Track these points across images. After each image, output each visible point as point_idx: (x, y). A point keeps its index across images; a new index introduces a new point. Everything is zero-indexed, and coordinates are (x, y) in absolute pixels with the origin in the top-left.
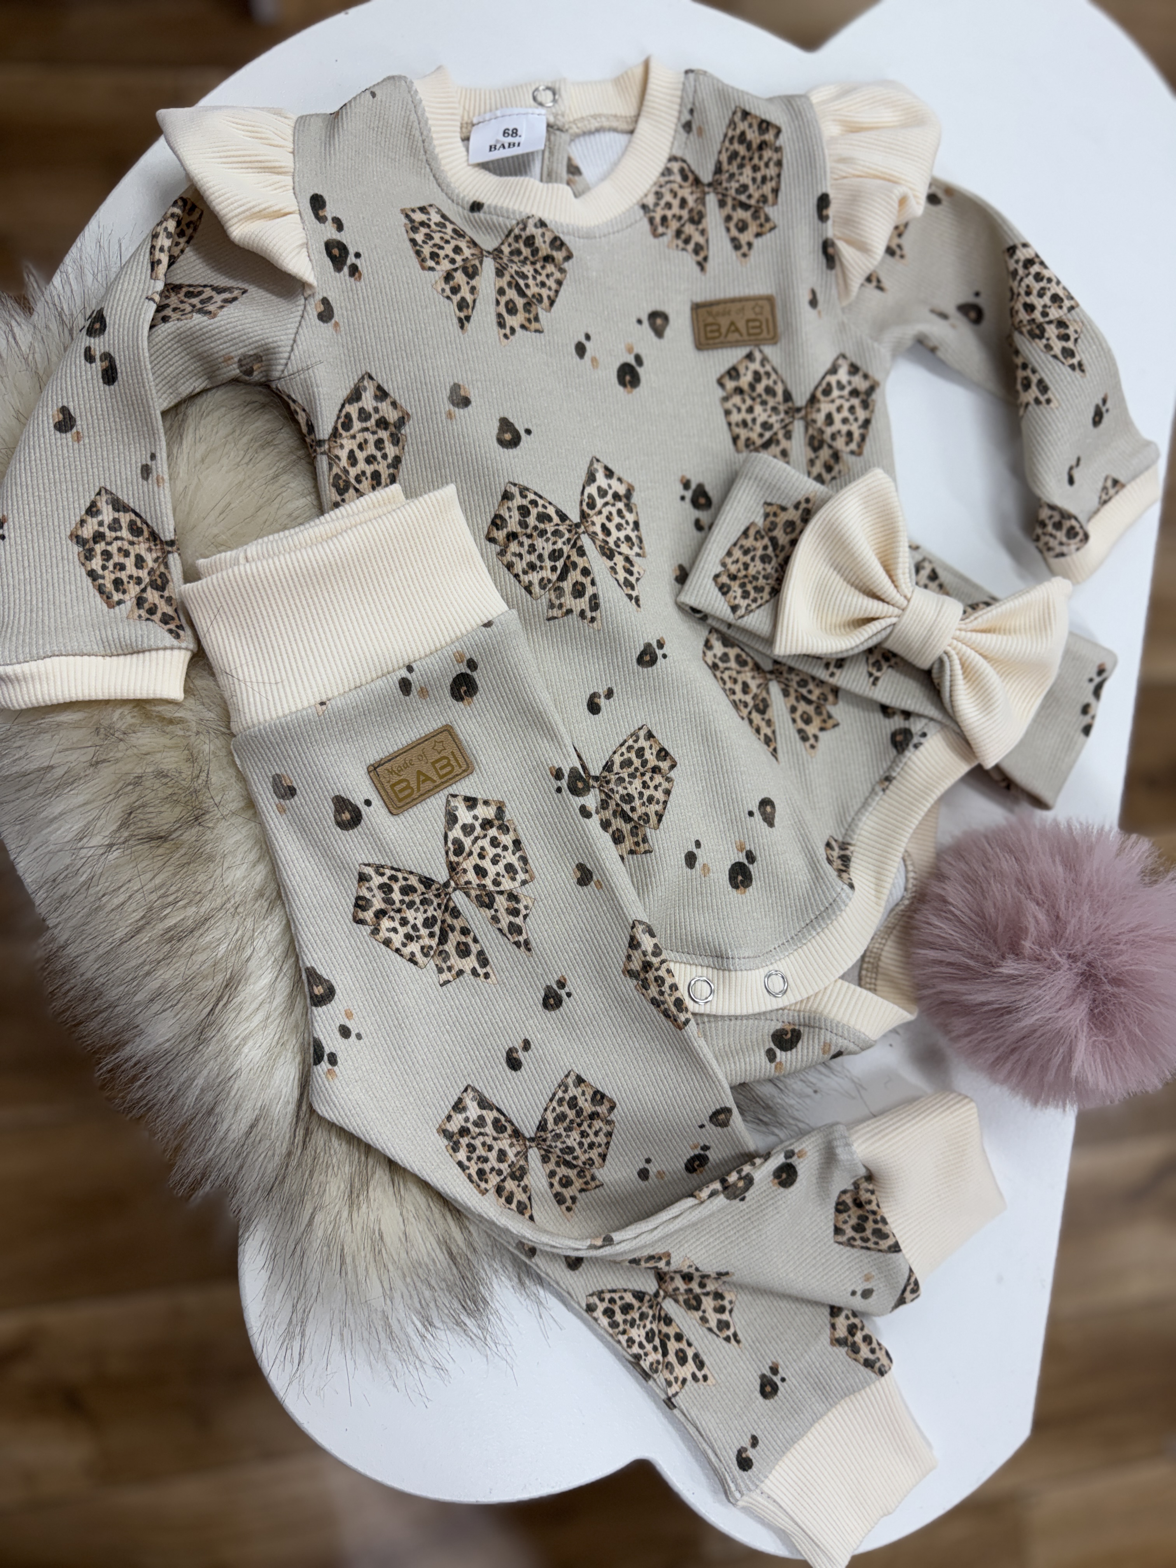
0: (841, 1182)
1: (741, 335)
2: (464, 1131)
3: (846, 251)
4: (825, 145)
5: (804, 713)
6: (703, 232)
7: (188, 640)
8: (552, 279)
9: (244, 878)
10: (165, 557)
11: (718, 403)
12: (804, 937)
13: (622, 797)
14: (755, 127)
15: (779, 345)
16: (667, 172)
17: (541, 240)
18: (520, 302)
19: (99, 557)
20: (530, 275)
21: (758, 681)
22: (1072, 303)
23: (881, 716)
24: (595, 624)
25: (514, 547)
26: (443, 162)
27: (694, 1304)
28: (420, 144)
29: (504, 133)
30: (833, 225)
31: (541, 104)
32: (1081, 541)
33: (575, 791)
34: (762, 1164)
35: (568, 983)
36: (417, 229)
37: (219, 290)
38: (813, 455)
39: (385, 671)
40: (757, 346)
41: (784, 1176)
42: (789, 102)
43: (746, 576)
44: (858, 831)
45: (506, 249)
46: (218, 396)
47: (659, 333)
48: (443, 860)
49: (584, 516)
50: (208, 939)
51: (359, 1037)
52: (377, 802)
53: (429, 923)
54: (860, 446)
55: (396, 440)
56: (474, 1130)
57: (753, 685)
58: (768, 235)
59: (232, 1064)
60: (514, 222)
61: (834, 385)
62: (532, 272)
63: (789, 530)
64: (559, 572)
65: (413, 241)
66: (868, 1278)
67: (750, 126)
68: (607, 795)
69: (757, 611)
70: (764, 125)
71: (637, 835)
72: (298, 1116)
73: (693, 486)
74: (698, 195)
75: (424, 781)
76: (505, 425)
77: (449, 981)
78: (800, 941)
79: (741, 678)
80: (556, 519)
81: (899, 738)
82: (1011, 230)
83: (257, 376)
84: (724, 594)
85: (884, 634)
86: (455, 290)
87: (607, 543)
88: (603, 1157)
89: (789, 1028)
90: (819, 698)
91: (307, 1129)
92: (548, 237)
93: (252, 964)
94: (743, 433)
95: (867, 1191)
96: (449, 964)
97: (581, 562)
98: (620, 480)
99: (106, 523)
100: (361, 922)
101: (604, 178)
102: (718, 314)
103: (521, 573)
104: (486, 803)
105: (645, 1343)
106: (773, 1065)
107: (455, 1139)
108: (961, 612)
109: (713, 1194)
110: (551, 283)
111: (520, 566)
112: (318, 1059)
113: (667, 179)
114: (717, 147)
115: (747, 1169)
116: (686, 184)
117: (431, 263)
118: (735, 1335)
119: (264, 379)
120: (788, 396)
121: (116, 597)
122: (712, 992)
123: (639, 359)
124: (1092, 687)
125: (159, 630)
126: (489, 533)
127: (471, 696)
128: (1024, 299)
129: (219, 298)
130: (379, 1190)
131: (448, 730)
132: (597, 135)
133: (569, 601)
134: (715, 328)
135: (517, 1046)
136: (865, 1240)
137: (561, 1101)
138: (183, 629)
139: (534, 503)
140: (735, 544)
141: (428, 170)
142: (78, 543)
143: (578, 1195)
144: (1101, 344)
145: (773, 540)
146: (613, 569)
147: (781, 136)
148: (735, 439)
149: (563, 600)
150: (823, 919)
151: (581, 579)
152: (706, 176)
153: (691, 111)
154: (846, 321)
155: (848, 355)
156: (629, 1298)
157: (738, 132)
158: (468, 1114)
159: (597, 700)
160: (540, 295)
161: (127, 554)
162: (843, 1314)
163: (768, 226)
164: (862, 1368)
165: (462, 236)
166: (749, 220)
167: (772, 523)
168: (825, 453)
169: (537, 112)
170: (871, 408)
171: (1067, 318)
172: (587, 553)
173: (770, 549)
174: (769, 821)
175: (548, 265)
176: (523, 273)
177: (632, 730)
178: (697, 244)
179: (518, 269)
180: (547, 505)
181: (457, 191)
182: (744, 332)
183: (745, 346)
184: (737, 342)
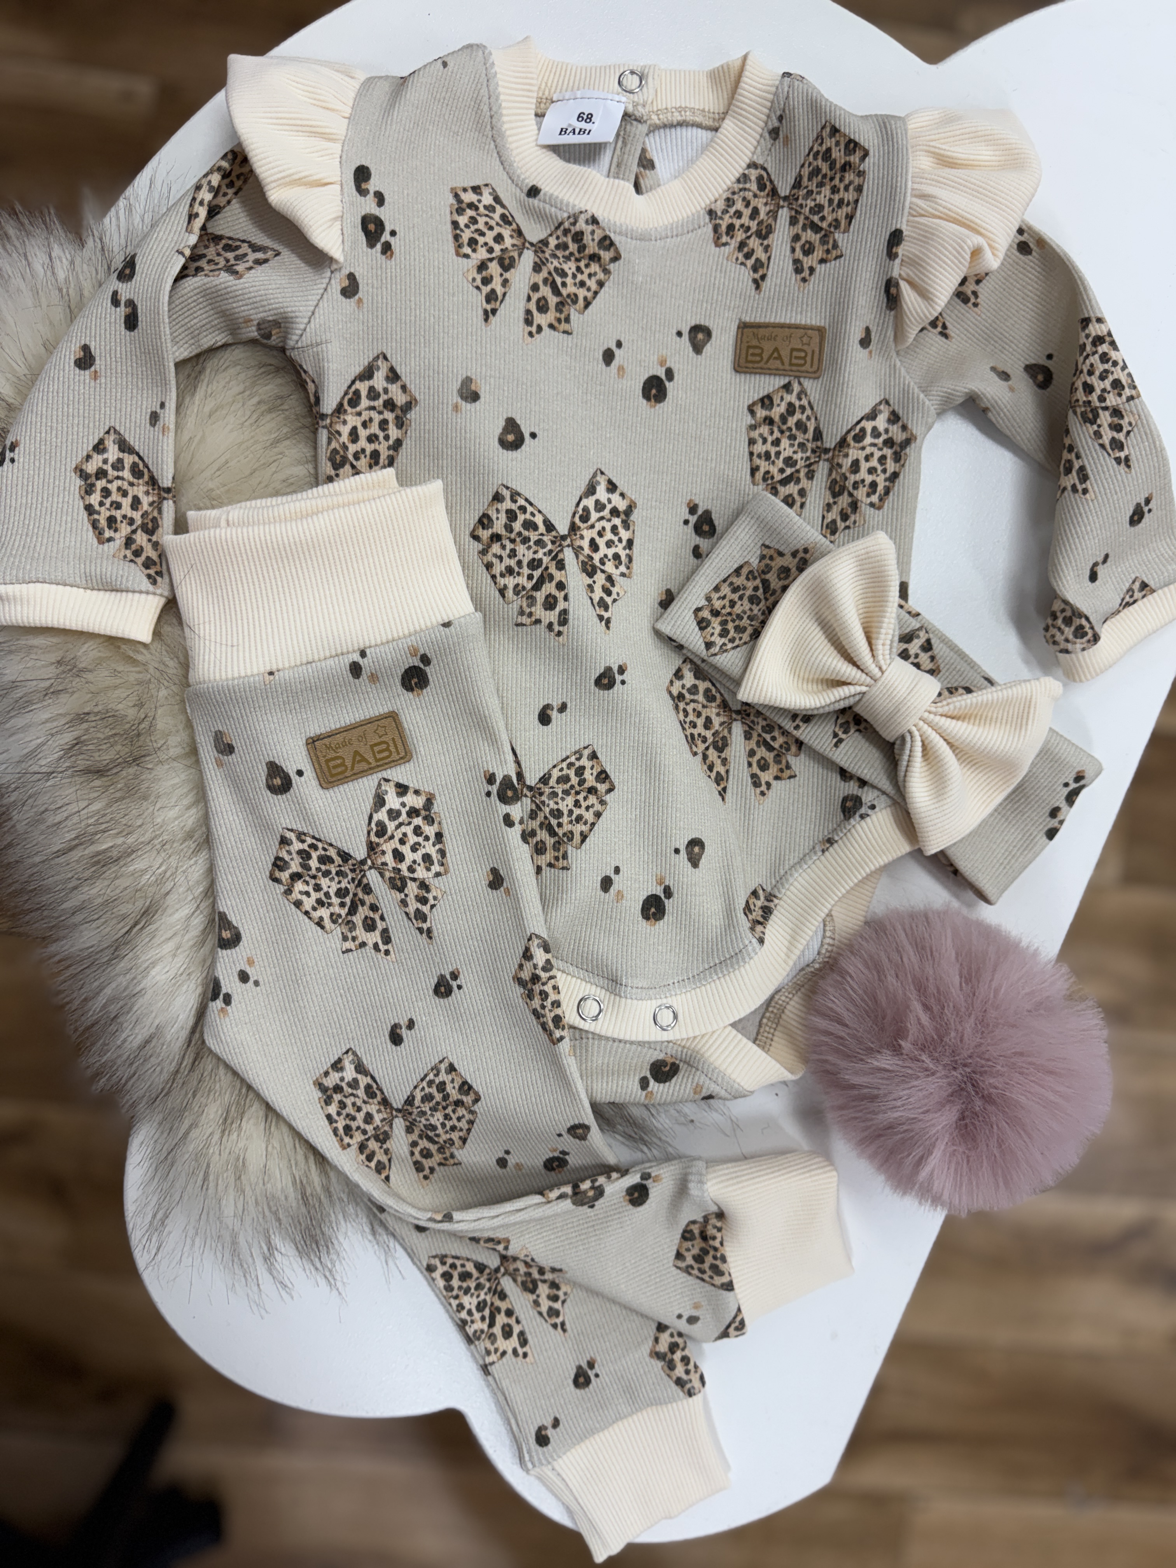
0: (690, 1213)
1: (783, 363)
2: (338, 1089)
3: (908, 294)
4: (910, 176)
5: (762, 758)
6: (767, 249)
7: (163, 587)
8: (593, 279)
9: (176, 819)
10: (160, 503)
11: (744, 430)
12: (705, 978)
13: (552, 812)
14: (842, 147)
15: (820, 379)
16: (744, 178)
17: (590, 237)
18: (553, 300)
19: (98, 492)
20: (570, 273)
21: (722, 719)
22: (1134, 392)
23: (838, 778)
24: (561, 638)
25: (496, 548)
26: (510, 139)
27: (530, 1287)
28: (487, 119)
29: (579, 117)
30: (900, 264)
31: (623, 88)
32: (1089, 641)
33: (503, 799)
34: (618, 1179)
35: (461, 976)
36: (464, 210)
37: (255, 248)
38: (831, 501)
39: (339, 651)
40: (796, 377)
41: (636, 1195)
42: (884, 123)
43: (730, 614)
44: (787, 886)
45: (553, 242)
46: (238, 353)
47: (698, 349)
48: (364, 839)
49: (573, 528)
50: (132, 868)
51: (256, 983)
52: (309, 773)
53: (341, 893)
54: (881, 499)
55: (400, 423)
56: (347, 1090)
57: (716, 721)
58: (833, 263)
59: (139, 982)
60: (566, 215)
61: (869, 431)
62: (574, 269)
63: (782, 576)
64: (534, 581)
65: (455, 224)
66: (696, 1306)
67: (837, 144)
68: (537, 806)
69: (732, 652)
70: (852, 145)
71: (559, 850)
72: (190, 1041)
73: (700, 512)
74: (772, 207)
75: (359, 762)
76: (511, 425)
77: (351, 950)
78: (700, 981)
79: (705, 713)
80: (542, 528)
81: (849, 804)
82: (1090, 301)
83: (274, 340)
84: (702, 629)
85: (852, 701)
86: (486, 281)
87: (592, 558)
88: (464, 1140)
89: (669, 1061)
90: (781, 746)
91: (198, 1054)
92: (597, 237)
93: (172, 897)
95: (715, 1227)
96: (354, 934)
97: (558, 576)
98: (622, 495)
99: (110, 461)
100: (276, 880)
101: (676, 175)
102: (763, 338)
103: (498, 575)
104: (417, 792)
105: (474, 1311)
106: (645, 1092)
107: (329, 1093)
108: (936, 694)
109: (562, 1197)
110: (592, 284)
111: (498, 568)
112: (215, 996)
113: (742, 185)
114: (800, 160)
115: (601, 1180)
116: (762, 194)
117: (467, 250)
118: (563, 1324)
119: (280, 345)
120: (818, 435)
121: (108, 534)
122: (601, 1010)
123: (670, 374)
124: (1066, 791)
125: (139, 573)
126: (474, 530)
127: (422, 688)
128: (1085, 377)
129: (252, 256)
130: (252, 1121)
131: (393, 716)
132: (679, 129)
133: (539, 611)
134: (758, 351)
135: (402, 1023)
136: (703, 1272)
137: (431, 1083)
138: (162, 577)
139: (523, 509)
140: (724, 581)
141: (492, 145)
142: (81, 476)
143: (436, 1167)
144: (1154, 442)
145: (766, 583)
146: (591, 588)
147: (867, 159)
148: (754, 470)
149: (533, 609)
150: (726, 965)
151: (555, 592)
152: (784, 190)
153: (780, 118)
155: (891, 402)
156: (470, 1267)
157: (824, 147)
158: (344, 1074)
159: (549, 712)
160: (576, 295)
161: (125, 494)
162: (668, 1332)
163: (834, 253)
164: (673, 1385)
165: (510, 224)
166: (817, 244)
167: (767, 565)
168: (844, 501)
169: (617, 98)
170: (902, 462)
171: (1124, 407)
172: (567, 567)
173: (761, 590)
174: (694, 862)
175: (592, 264)
176: (563, 270)
177: (577, 748)
178: (757, 260)
179: (558, 265)
180: (536, 512)
181: (519, 171)
182: (786, 360)
183: (785, 375)
184: (777, 369)
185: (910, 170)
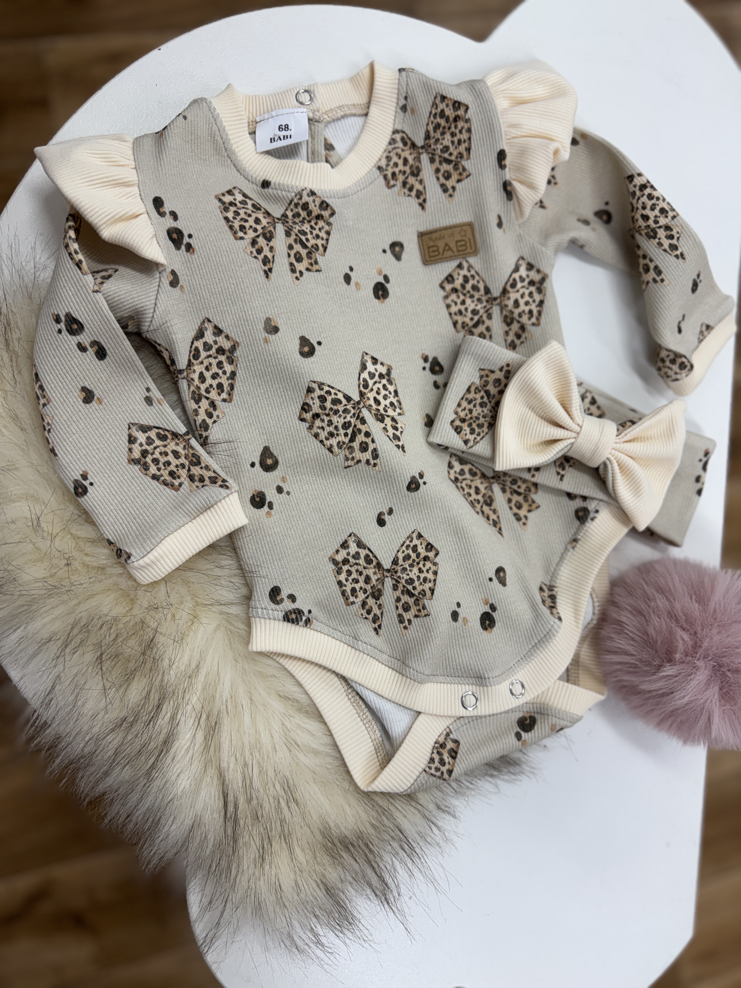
1: (453, 252)
3: (519, 188)
4: (499, 115)
5: (517, 502)
6: (421, 182)
8: (323, 231)
11: (441, 300)
12: (532, 655)
13: (406, 581)
14: (451, 106)
15: (479, 255)
16: (393, 141)
17: (313, 205)
18: (304, 252)
20: (308, 231)
21: (485, 485)
22: (674, 213)
23: (567, 499)
24: (377, 468)
25: (318, 423)
26: (239, 154)
28: (222, 145)
29: (279, 128)
30: (510, 171)
31: (301, 103)
32: (689, 370)
36: (228, 208)
37: (98, 271)
38: (507, 329)
40: (464, 258)
42: (472, 86)
43: (471, 418)
44: (559, 578)
45: (290, 214)
47: (398, 257)
49: (362, 394)
54: (538, 319)
55: (231, 361)
57: (482, 488)
58: (466, 180)
59: (171, 792)
60: (293, 194)
61: (518, 279)
62: (309, 228)
63: (496, 385)
64: (349, 436)
65: (226, 219)
67: (447, 105)
68: (396, 581)
69: (481, 442)
70: (457, 105)
71: (419, 605)
73: (430, 359)
74: (415, 155)
76: (304, 341)
78: (529, 657)
79: (473, 485)
80: (344, 401)
81: (581, 514)
82: (629, 164)
83: (131, 330)
84: (458, 433)
85: (566, 450)
86: (259, 251)
87: (378, 410)
89: (527, 715)
90: (525, 490)
92: (317, 203)
94: (460, 319)
97: (364, 428)
98: (382, 364)
101: (350, 150)
102: (436, 239)
103: (324, 440)
106: (520, 743)
108: (616, 430)
110: (323, 234)
111: (323, 435)
113: (393, 146)
114: (425, 121)
116: (406, 148)
117: (241, 234)
119: (136, 330)
120: (487, 291)
122: (477, 699)
123: (386, 278)
124: (701, 465)
126: (300, 415)
128: (641, 211)
129: (98, 276)
132: (342, 120)
133: (358, 455)
134: (435, 249)
139: (329, 393)
140: (462, 399)
141: (229, 161)
144: (695, 240)
145: (487, 392)
146: (385, 429)
147: (469, 111)
148: (455, 324)
149: (354, 455)
150: (543, 642)
151: (365, 439)
152: (420, 142)
153: (406, 98)
154: (522, 233)
155: (525, 257)
157: (439, 110)
159: (383, 517)
160: (316, 245)
163: (465, 174)
165: (259, 209)
166: (452, 171)
167: (485, 381)
168: (515, 327)
169: (300, 110)
170: (543, 293)
171: (672, 224)
172: (367, 421)
173: (486, 398)
174: (503, 582)
175: (319, 221)
176: (303, 231)
177: (408, 534)
178: (418, 191)
179: (299, 228)
180: (337, 392)
181: (251, 173)
182: (455, 249)
183: (456, 259)
184: (450, 257)
185: (499, 112)
